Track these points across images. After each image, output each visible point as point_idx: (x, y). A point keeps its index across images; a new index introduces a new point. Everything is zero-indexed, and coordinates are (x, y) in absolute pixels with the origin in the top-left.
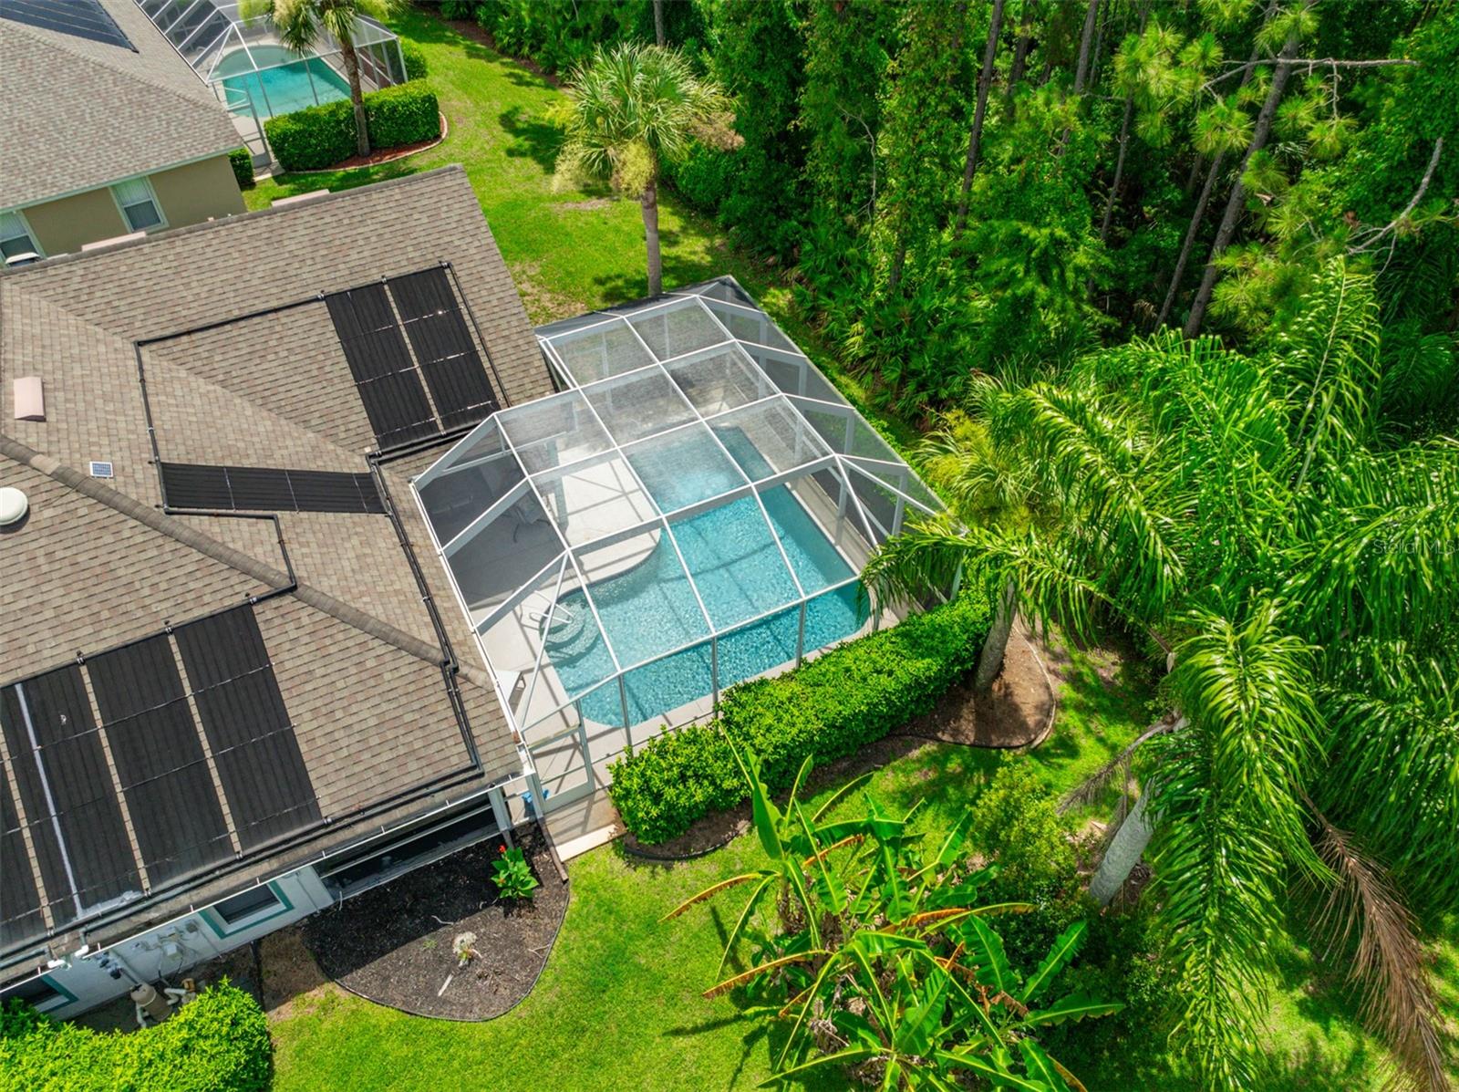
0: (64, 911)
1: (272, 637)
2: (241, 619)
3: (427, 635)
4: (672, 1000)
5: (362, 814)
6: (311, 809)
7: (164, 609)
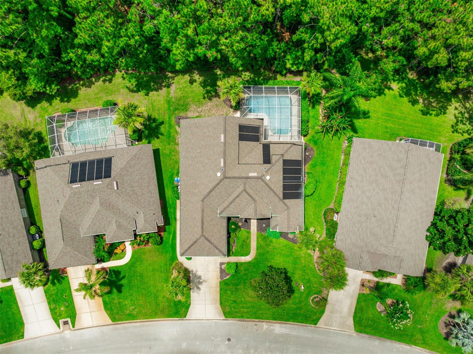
0: (301, 182)
1: (286, 159)
2: (284, 161)
3: (290, 145)
4: (320, 138)
5: (302, 157)
6: (301, 160)
7: (281, 167)
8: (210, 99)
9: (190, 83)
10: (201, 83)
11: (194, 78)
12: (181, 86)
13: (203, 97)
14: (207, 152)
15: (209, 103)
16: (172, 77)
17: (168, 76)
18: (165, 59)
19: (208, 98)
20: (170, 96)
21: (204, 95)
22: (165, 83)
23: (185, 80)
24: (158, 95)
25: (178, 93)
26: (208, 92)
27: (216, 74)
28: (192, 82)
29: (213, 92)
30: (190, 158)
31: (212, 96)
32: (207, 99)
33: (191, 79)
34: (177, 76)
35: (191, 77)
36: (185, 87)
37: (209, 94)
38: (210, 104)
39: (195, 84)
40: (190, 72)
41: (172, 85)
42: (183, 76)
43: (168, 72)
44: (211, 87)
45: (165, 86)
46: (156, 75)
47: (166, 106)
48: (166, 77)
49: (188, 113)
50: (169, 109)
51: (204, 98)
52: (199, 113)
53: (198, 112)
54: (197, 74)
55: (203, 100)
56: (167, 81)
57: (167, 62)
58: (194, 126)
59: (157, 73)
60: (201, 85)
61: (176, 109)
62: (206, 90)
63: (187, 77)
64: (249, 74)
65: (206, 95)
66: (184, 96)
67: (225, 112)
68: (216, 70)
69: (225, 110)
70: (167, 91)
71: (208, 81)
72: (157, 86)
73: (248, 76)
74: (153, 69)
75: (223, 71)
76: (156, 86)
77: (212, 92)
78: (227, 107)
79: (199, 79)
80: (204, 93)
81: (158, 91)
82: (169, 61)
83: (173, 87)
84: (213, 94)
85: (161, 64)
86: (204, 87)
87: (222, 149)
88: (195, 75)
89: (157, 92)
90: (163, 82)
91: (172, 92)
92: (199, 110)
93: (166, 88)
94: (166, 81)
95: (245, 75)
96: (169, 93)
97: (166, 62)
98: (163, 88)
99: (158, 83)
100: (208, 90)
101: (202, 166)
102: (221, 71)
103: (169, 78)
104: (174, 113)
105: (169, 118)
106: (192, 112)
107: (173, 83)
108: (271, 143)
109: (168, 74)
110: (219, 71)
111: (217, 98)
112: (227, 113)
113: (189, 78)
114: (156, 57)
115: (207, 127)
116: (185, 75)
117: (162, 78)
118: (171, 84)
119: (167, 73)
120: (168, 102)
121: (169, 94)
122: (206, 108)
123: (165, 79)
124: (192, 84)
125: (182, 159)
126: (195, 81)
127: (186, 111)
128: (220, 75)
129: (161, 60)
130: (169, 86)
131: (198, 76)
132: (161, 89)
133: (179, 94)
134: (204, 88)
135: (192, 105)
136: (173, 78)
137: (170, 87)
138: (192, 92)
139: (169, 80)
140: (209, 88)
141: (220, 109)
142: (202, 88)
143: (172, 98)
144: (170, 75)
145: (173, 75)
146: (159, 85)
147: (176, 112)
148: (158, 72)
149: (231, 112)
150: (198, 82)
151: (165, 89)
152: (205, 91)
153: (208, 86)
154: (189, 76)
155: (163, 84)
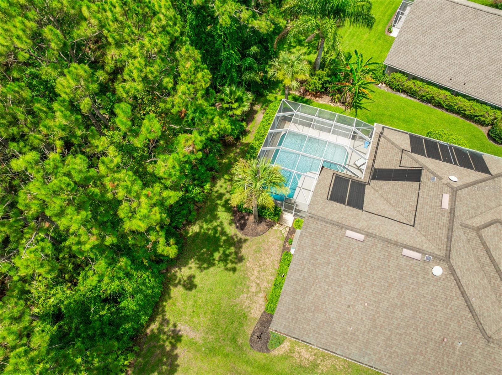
1: (410, 148)
8: (240, 259)
9: (190, 289)
10: (200, 268)
11: (185, 278)
12: (189, 311)
13: (231, 273)
14: (373, 285)
15: (248, 265)
16: (161, 324)
17: (156, 331)
18: (120, 318)
19: (236, 263)
20: (201, 342)
21: (227, 269)
22: (167, 343)
23: (180, 299)
24: (187, 369)
25: (199, 323)
26: (225, 258)
27: (197, 234)
28: (190, 285)
29: (229, 249)
30: (371, 335)
31: (236, 253)
32: (239, 266)
33: (184, 286)
34: (164, 311)
35: (179, 283)
36: (195, 302)
37: (230, 258)
38: (248, 263)
39: (196, 281)
40: (169, 282)
41: (178, 329)
42: (170, 298)
43: (148, 326)
44: (217, 250)
45: (174, 347)
46: (140, 360)
47: (217, 360)
48: (155, 337)
49: (252, 316)
50: (227, 355)
51: (234, 270)
52: (260, 292)
53: (257, 293)
54: (180, 269)
55: (236, 273)
56: (165, 337)
57: (128, 316)
58: (298, 297)
59: (138, 354)
60: (205, 268)
61: (234, 340)
62: (220, 260)
63: (176, 292)
64: (223, 180)
65: (230, 265)
66: (213, 312)
67: (275, 240)
68: (188, 233)
69: (271, 239)
70: (186, 344)
71: (204, 253)
72: (165, 364)
73: (225, 182)
74: (125, 359)
75: (196, 220)
76: (164, 367)
77: (227, 252)
78: (268, 233)
79: (190, 268)
80: (222, 267)
81: (178, 366)
82: (128, 313)
83: (183, 328)
84: (232, 249)
85: (126, 331)
86: (211, 264)
87: (380, 245)
88: (179, 275)
89: (179, 369)
90: (163, 347)
91: (192, 335)
92: (253, 289)
93: (179, 345)
94: (164, 341)
95: (221, 186)
96: (192, 343)
97: (127, 318)
98: (176, 352)
99: (160, 360)
100: (220, 257)
101: (402, 311)
102: (194, 224)
103: (160, 331)
104: (240, 348)
105: (248, 362)
106: (251, 306)
107: (175, 326)
108: (373, 165)
109: (152, 330)
110: (194, 227)
111: (244, 245)
112: (278, 238)
113: (180, 289)
114: (106, 330)
115: (314, 265)
116: (169, 294)
117: (155, 346)
118: (174, 331)
119: (148, 331)
120: (210, 351)
121: (196, 344)
122: (256, 273)
123: (158, 341)
124: (195, 286)
125: (366, 359)
126: (191, 277)
127: (245, 317)
128: (201, 227)
129: (118, 326)
130: (177, 337)
131: (184, 269)
132: (176, 356)
133: (204, 321)
134: (214, 265)
135: (238, 300)
136: (165, 321)
137: (181, 336)
138: (211, 291)
139: (165, 333)
140: (217, 255)
141: (266, 247)
142: (211, 269)
143: (205, 339)
144: (154, 326)
145: (159, 319)
146: (165, 360)
147: (240, 341)
148: (136, 349)
149: (281, 228)
150: (197, 273)
151: (180, 350)
152: (221, 264)
153: (212, 255)
154: (176, 285)
155: (168, 348)
